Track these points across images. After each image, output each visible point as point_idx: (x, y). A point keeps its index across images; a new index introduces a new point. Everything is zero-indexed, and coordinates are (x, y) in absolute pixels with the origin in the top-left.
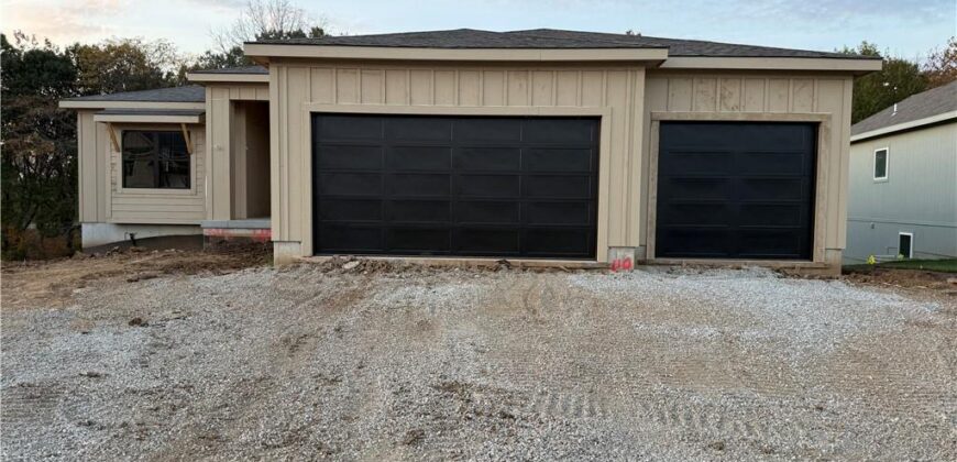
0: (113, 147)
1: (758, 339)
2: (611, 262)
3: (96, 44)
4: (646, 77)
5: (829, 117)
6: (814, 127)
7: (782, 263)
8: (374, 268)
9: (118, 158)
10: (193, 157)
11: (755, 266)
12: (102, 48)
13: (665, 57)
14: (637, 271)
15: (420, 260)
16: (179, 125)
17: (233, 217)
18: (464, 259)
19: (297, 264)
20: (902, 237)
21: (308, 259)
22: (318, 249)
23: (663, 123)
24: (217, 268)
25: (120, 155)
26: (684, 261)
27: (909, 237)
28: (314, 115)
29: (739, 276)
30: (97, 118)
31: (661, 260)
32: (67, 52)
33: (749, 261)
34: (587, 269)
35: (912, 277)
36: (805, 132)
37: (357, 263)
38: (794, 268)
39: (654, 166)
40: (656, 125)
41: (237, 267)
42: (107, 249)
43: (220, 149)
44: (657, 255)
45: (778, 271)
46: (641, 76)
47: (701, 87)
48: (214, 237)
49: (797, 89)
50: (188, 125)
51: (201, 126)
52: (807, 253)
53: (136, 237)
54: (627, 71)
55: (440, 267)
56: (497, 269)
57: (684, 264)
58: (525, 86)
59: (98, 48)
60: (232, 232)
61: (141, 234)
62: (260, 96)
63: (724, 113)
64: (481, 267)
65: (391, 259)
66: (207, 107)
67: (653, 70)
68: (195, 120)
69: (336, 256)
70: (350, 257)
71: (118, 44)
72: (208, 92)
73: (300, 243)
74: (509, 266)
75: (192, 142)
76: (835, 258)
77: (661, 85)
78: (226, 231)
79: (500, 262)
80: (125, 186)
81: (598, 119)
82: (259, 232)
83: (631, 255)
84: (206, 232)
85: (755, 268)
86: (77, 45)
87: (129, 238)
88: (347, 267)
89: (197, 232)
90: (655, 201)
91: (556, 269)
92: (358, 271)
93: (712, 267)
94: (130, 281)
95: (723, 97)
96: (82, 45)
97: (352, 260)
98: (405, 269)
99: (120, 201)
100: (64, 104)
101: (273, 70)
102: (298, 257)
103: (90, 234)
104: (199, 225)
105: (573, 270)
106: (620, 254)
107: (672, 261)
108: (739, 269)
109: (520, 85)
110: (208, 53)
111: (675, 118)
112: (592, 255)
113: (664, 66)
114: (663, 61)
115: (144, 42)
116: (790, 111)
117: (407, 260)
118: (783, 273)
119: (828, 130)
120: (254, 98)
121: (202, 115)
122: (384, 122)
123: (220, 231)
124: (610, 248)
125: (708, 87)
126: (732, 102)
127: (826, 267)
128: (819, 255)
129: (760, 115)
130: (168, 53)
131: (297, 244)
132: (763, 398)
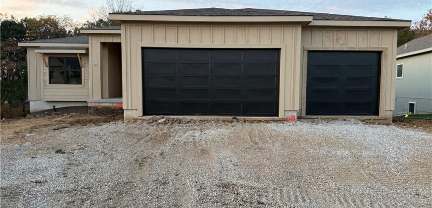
0: (44, 65)
1: (371, 156)
2: (286, 118)
3: (35, 17)
4: (302, 30)
5: (387, 49)
6: (379, 53)
7: (365, 117)
8: (173, 122)
9: (47, 70)
10: (83, 69)
11: (352, 119)
12: (38, 19)
13: (312, 20)
14: (298, 122)
15: (195, 118)
16: (76, 54)
17: (102, 98)
18: (216, 117)
19: (135, 120)
20: (410, 104)
21: (140, 118)
22: (145, 113)
23: (309, 51)
24: (97, 123)
25: (48, 68)
26: (320, 117)
27: (414, 104)
28: (143, 48)
29: (346, 124)
30: (37, 51)
31: (309, 116)
32: (22, 21)
33: (350, 117)
34: (274, 121)
35: (426, 123)
36: (375, 56)
37: (165, 119)
38: (370, 120)
39: (305, 72)
40: (306, 52)
41: (106, 122)
42: (42, 113)
43: (96, 65)
44: (306, 114)
45: (363, 121)
46: (299, 29)
47: (327, 35)
48: (93, 107)
49: (371, 35)
50: (80, 54)
51: (87, 54)
52: (376, 113)
53: (56, 107)
54: (293, 27)
55: (205, 121)
56: (232, 122)
57: (319, 118)
58: (244, 35)
59: (36, 20)
60: (102, 105)
61: (58, 106)
63: (338, 47)
64: (224, 121)
65: (181, 117)
66: (89, 45)
67: (305, 26)
68: (84, 52)
69: (154, 116)
70: (161, 116)
71: (45, 18)
72: (90, 38)
73: (137, 110)
74: (237, 120)
75: (82, 62)
76: (389, 115)
77: (308, 34)
78: (99, 104)
79: (233, 118)
80: (50, 83)
81: (279, 49)
82: (115, 104)
83: (295, 114)
84: (89, 105)
85: (353, 119)
86: (26, 18)
87: (52, 108)
88: (160, 121)
89: (85, 105)
90: (306, 88)
91: (260, 121)
92: (165, 123)
93: (333, 119)
94: (55, 129)
95: (337, 40)
96: (28, 18)
97: (162, 118)
98: (188, 122)
99: (48, 90)
100: (20, 45)
101: (123, 27)
102: (136, 117)
103: (33, 106)
104: (86, 102)
105: (268, 122)
106: (290, 114)
107: (314, 117)
108: (345, 120)
109: (242, 34)
110: (88, 21)
111: (315, 49)
112: (277, 114)
113: (310, 24)
114: (311, 22)
115: (58, 17)
116: (368, 46)
117: (189, 118)
118: (366, 122)
119: (386, 55)
120: (112, 41)
121: (87, 49)
122: (176, 51)
123: (96, 104)
124: (285, 111)
125: (330, 34)
126: (342, 41)
127: (385, 119)
128: (382, 113)
129: (354, 48)
130: (69, 22)
131: (135, 111)
132: (387, 189)
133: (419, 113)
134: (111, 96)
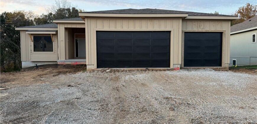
0: (31, 40)
1: (227, 85)
2: (174, 68)
4: (182, 21)
5: (225, 31)
6: (221, 33)
7: (215, 67)
8: (115, 71)
9: (32, 44)
10: (53, 43)
11: (208, 68)
13: (187, 16)
14: (181, 70)
15: (125, 69)
16: (50, 34)
17: (66, 59)
18: (137, 68)
19: (93, 71)
20: (233, 60)
21: (96, 69)
22: (98, 66)
23: (185, 32)
25: (33, 42)
26: (191, 67)
27: (235, 61)
28: (97, 31)
29: (205, 71)
30: (27, 33)
31: (185, 67)
33: (207, 67)
34: (168, 70)
35: (246, 70)
36: (219, 34)
37: (110, 70)
38: (217, 68)
39: (183, 43)
40: (184, 33)
42: (30, 69)
43: (62, 41)
44: (184, 66)
45: (214, 69)
46: (181, 21)
47: (195, 23)
48: (61, 64)
49: (217, 24)
50: (52, 34)
51: (56, 34)
52: (220, 65)
53: (37, 65)
55: (131, 70)
56: (146, 71)
57: (191, 68)
58: (151, 24)
59: (11, 13)
60: (66, 63)
61: (39, 64)
62: (82, 26)
63: (200, 30)
64: (141, 70)
65: (118, 69)
66: (58, 29)
67: (184, 19)
68: (54, 33)
69: (104, 68)
70: (108, 68)
71: (17, 12)
72: (58, 25)
73: (94, 65)
74: (148, 69)
75: (53, 39)
76: (227, 66)
77: (185, 23)
78: (64, 63)
79: (146, 69)
80: (34, 51)
81: (170, 32)
82: (73, 63)
83: (179, 66)
84: (58, 63)
85: (208, 69)
86: (5, 12)
87: (35, 65)
88: (107, 71)
89: (56, 63)
90: (184, 52)
91: (160, 70)
92: (111, 72)
93: (198, 69)
95: (200, 26)
96: (7, 12)
97: (108, 69)
98: (123, 71)
99: (33, 55)
100: (16, 29)
101: (86, 20)
102: (93, 69)
103: (24, 64)
104: (57, 61)
105: (165, 70)
106: (176, 66)
107: (188, 67)
108: (205, 69)
109: (151, 23)
110: (43, 14)
111: (188, 31)
112: (169, 66)
113: (186, 18)
114: (186, 17)
115: (25, 11)
116: (216, 29)
117: (122, 69)
118: (216, 70)
119: (225, 34)
121: (57, 31)
122: (115, 33)
124: (174, 64)
125: (196, 23)
126: (202, 27)
127: (225, 68)
128: (223, 65)
129: (208, 30)
132: (241, 98)
133: (239, 66)
134: (70, 58)
